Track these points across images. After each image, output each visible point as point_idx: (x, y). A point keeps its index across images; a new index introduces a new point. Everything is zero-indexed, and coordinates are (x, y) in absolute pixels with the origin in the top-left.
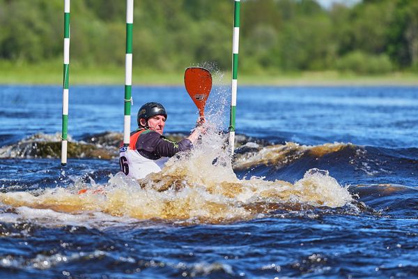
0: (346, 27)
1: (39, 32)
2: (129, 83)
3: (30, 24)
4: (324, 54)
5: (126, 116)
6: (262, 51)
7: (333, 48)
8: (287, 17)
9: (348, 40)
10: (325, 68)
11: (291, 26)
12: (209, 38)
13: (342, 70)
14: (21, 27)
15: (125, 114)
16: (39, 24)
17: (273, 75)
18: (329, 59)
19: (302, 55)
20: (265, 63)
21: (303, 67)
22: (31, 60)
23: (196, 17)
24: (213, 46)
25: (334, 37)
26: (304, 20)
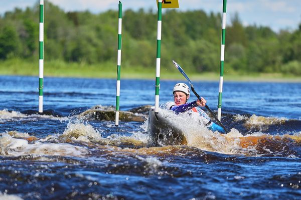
0: (288, 45)
1: (95, 45)
2: (158, 75)
3: (90, 40)
4: (274, 62)
5: (156, 96)
6: (235, 60)
7: (280, 58)
8: (251, 39)
9: (289, 53)
10: (275, 71)
11: (254, 44)
12: (201, 51)
13: (284, 73)
14: (84, 42)
15: (156, 94)
16: (96, 40)
17: (241, 75)
18: (277, 65)
19: (260, 62)
20: (236, 68)
21: (260, 70)
22: (90, 63)
23: (194, 38)
24: (203, 56)
25: (281, 51)
26: (261, 40)
